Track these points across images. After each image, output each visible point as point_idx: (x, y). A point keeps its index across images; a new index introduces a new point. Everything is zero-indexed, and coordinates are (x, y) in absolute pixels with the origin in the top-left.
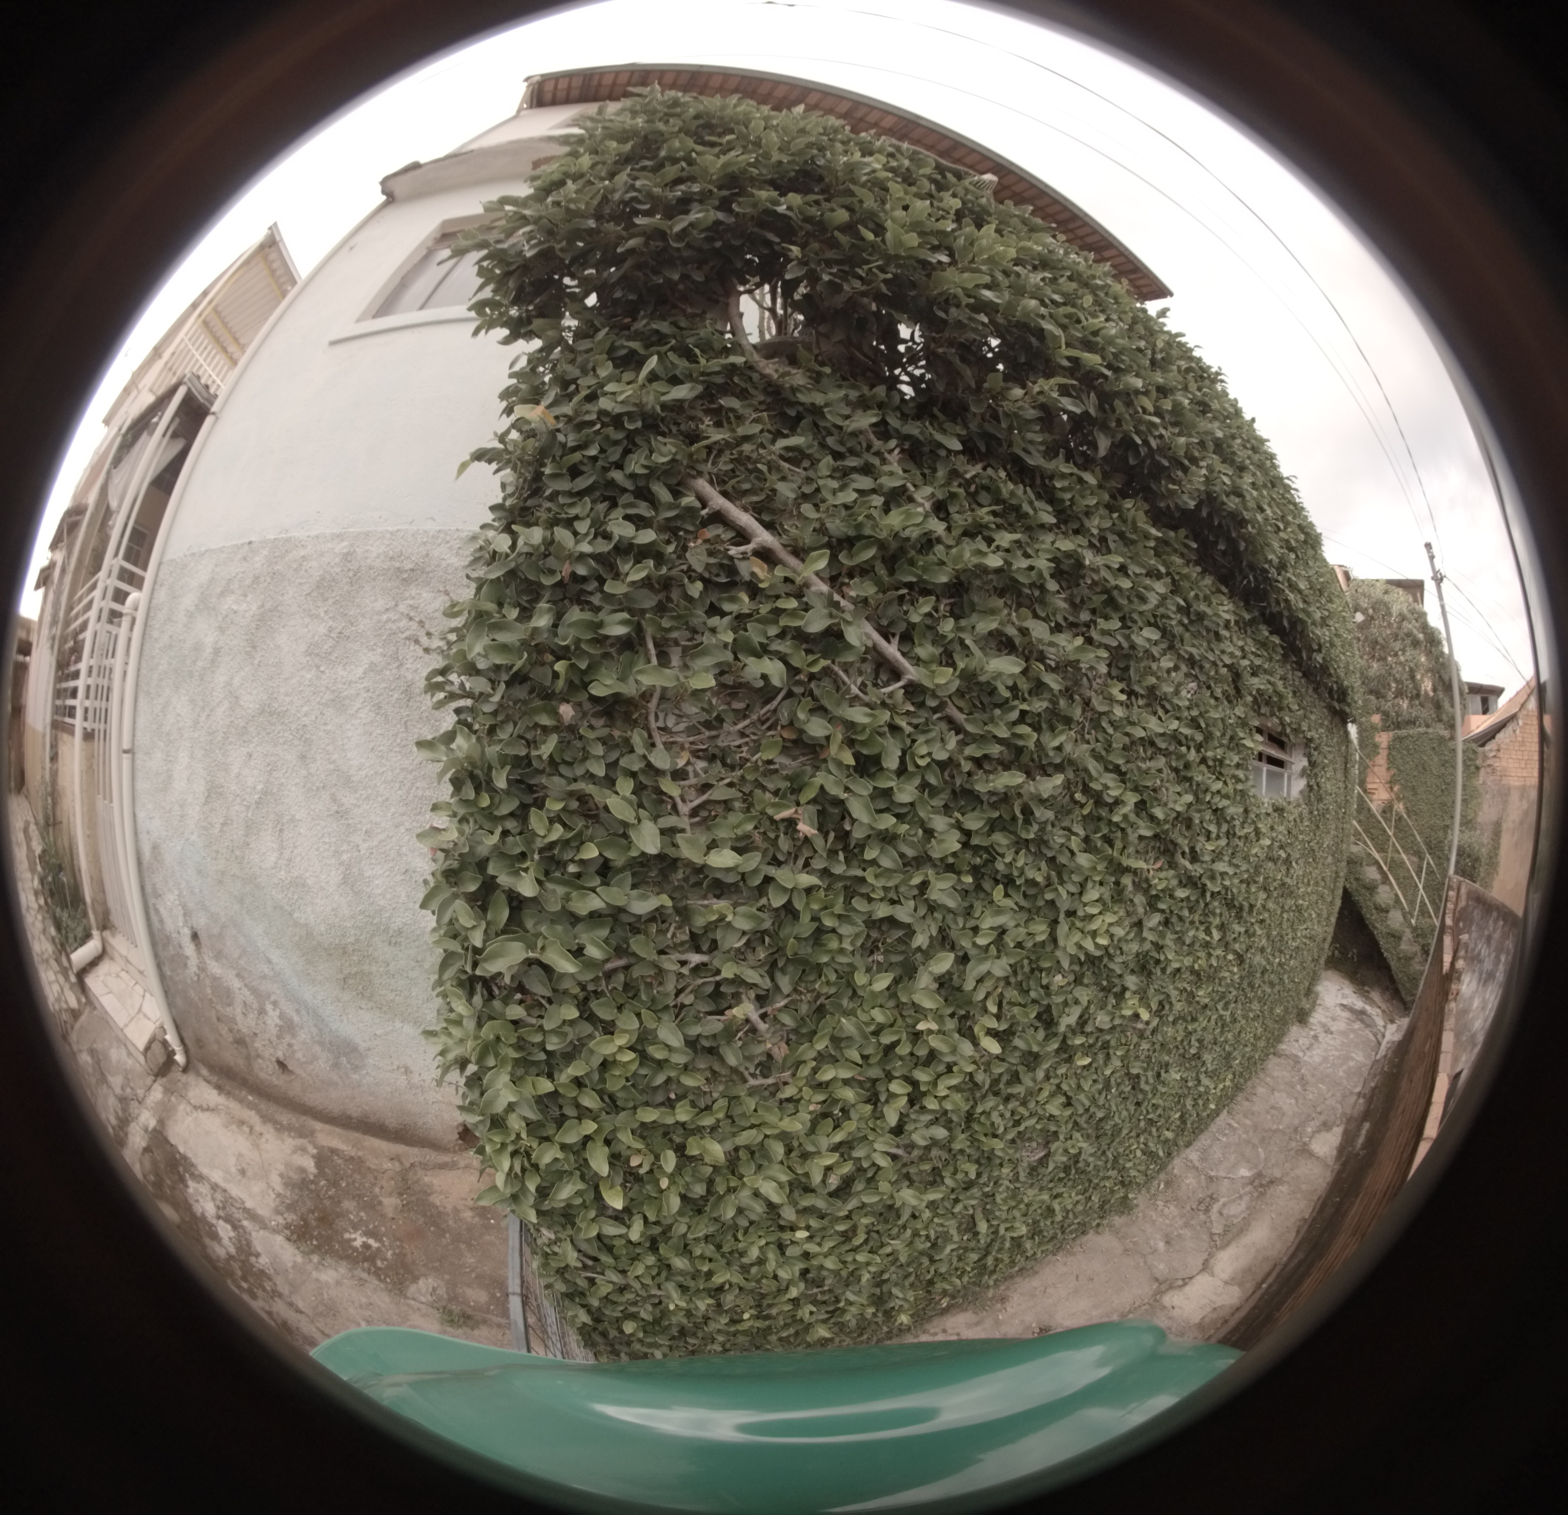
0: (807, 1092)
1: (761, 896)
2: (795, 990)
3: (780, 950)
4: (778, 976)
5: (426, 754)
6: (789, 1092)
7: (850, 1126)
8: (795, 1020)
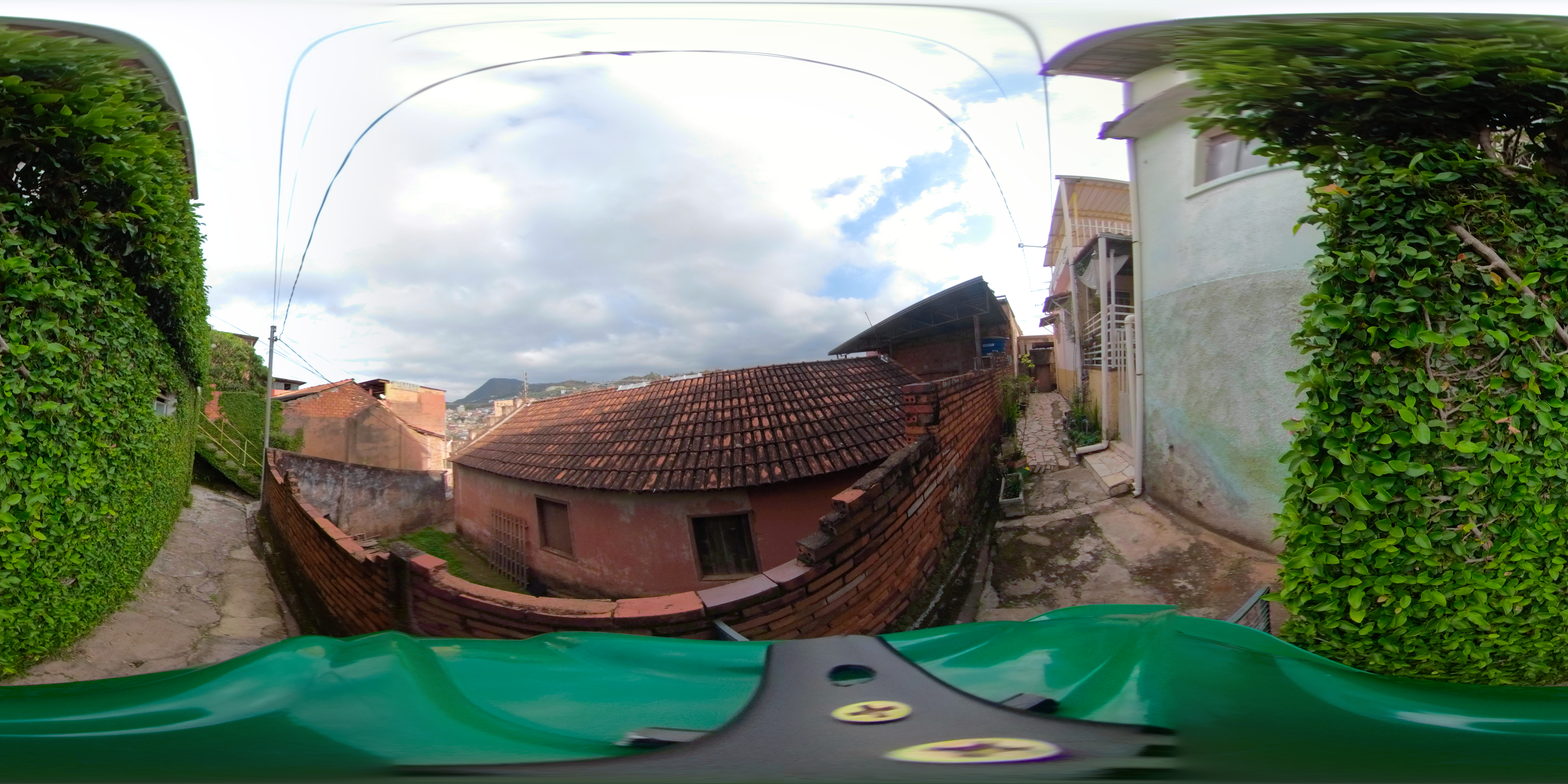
0: (1503, 566)
1: (1485, 465)
2: (1500, 515)
3: (1494, 494)
4: (1491, 507)
5: (1292, 379)
6: (1492, 565)
7: (1530, 582)
8: (1499, 530)
